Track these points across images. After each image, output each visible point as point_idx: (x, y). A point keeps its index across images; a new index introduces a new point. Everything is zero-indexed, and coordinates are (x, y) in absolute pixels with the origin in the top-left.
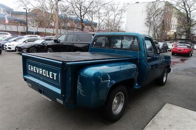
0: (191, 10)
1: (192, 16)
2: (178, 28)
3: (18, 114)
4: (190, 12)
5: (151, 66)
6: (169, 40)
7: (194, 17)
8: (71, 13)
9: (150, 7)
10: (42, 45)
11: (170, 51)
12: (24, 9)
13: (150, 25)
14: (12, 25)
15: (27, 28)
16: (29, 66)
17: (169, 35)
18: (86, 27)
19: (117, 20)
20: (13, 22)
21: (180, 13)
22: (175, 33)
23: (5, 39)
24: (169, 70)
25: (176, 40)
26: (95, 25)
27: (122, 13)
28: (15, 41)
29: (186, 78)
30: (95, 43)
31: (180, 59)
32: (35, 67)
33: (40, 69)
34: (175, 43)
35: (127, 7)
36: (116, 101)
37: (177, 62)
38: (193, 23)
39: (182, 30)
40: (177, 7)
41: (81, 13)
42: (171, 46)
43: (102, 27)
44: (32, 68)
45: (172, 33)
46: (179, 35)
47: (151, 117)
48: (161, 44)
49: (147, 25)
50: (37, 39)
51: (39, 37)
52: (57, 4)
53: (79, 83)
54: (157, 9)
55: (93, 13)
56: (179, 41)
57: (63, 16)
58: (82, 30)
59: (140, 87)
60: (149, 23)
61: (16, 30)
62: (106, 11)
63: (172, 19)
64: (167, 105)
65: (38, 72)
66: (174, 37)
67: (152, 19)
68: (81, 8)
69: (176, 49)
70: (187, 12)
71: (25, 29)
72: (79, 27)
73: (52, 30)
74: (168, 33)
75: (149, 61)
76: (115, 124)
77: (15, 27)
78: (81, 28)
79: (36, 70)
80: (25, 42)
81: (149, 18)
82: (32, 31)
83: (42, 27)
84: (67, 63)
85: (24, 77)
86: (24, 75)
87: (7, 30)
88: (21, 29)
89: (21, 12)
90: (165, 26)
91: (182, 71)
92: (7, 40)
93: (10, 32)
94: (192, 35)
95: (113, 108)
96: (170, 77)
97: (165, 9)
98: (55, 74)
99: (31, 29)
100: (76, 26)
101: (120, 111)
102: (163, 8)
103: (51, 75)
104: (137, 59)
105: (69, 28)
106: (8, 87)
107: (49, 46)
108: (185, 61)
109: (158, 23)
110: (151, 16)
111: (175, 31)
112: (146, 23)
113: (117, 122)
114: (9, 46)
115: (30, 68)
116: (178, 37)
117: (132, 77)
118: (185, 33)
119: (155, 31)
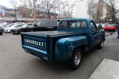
0: (115, 3)
1: (115, 7)
2: (107, 14)
3: (20, 67)
4: (114, 5)
5: (94, 37)
6: (102, 22)
7: (116, 7)
8: (42, 8)
9: (90, 3)
10: (26, 28)
11: (103, 29)
12: (14, 7)
13: (90, 14)
14: (7, 17)
15: (16, 18)
16: (26, 39)
17: (102, 19)
18: (51, 16)
19: (70, 11)
20: (7, 15)
21: (108, 6)
22: (106, 18)
23: (4, 25)
24: (104, 40)
25: (106, 22)
26: (57, 15)
27: (73, 7)
28: (10, 26)
29: (114, 44)
30: (60, 25)
31: (109, 33)
32: (29, 40)
33: (33, 41)
34: (106, 24)
35: (76, 3)
36: (76, 58)
37: (108, 35)
38: (116, 11)
39: (109, 16)
40: (106, 2)
41: (48, 8)
42: (103, 26)
43: (61, 16)
44: (27, 41)
45: (104, 18)
46: (108, 19)
47: (97, 66)
48: (97, 25)
49: (89, 14)
50: (23, 25)
51: (24, 23)
52: (34, 3)
53: (56, 48)
54: (94, 4)
55: (55, 8)
56: (108, 23)
57: (37, 10)
58: (49, 18)
59: (89, 49)
60: (90, 12)
61: (9, 20)
62: (63, 6)
63: (103, 9)
64: (105, 59)
65: (31, 43)
66: (105, 20)
67: (91, 10)
68: (48, 5)
69: (107, 27)
70: (112, 5)
71: (15, 19)
72: (47, 17)
73: (31, 19)
74: (102, 18)
75: (93, 34)
76: (77, 71)
77: (9, 18)
78: (48, 17)
79: (30, 42)
80: (16, 27)
81: (89, 9)
82: (19, 20)
83: (25, 17)
84: (50, 36)
85: (22, 46)
86: (22, 45)
87: (4, 20)
88: (12, 19)
89: (12, 9)
90: (99, 14)
91: (112, 40)
92: (5, 26)
93: (6, 21)
94: (116, 18)
95: (75, 62)
96: (105, 44)
97: (99, 4)
98: (42, 43)
99: (18, 19)
100: (45, 16)
101: (79, 63)
102: (97, 3)
103: (40, 44)
104: (86, 33)
105: (41, 17)
106: (11, 53)
107: (31, 29)
108: (113, 34)
109: (95, 12)
110: (91, 8)
111: (105, 16)
112: (87, 13)
113: (78, 70)
114: (7, 30)
115: (26, 41)
116: (107, 20)
117: (85, 44)
118: (111, 18)
119: (93, 17)
